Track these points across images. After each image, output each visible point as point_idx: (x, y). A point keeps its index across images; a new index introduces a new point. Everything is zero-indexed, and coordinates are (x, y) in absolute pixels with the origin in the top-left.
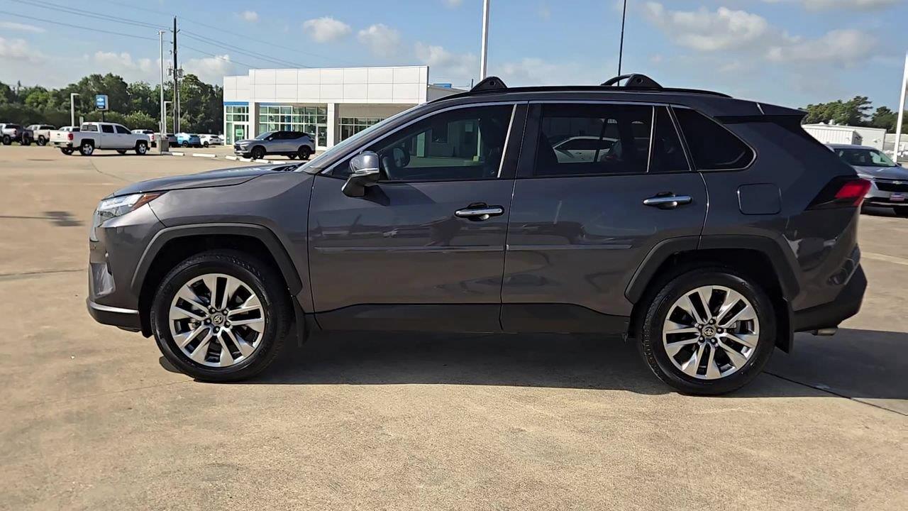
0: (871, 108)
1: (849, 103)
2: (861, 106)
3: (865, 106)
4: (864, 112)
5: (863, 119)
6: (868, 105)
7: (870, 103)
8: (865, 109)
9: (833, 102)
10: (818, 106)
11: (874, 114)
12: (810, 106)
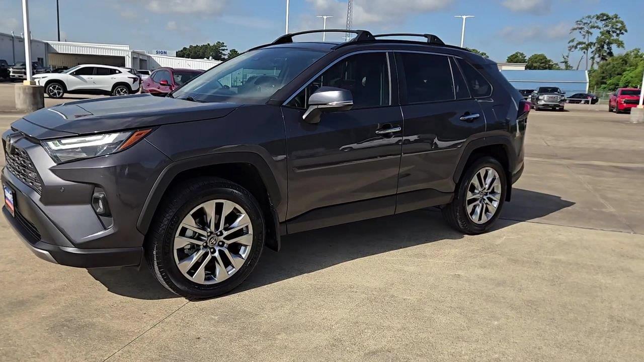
0: (227, 50)
1: (214, 45)
2: (221, 48)
3: (223, 48)
4: (223, 52)
5: (223, 57)
6: (225, 48)
7: (226, 46)
8: (223, 50)
9: (205, 44)
10: (196, 47)
11: (229, 53)
12: (191, 46)
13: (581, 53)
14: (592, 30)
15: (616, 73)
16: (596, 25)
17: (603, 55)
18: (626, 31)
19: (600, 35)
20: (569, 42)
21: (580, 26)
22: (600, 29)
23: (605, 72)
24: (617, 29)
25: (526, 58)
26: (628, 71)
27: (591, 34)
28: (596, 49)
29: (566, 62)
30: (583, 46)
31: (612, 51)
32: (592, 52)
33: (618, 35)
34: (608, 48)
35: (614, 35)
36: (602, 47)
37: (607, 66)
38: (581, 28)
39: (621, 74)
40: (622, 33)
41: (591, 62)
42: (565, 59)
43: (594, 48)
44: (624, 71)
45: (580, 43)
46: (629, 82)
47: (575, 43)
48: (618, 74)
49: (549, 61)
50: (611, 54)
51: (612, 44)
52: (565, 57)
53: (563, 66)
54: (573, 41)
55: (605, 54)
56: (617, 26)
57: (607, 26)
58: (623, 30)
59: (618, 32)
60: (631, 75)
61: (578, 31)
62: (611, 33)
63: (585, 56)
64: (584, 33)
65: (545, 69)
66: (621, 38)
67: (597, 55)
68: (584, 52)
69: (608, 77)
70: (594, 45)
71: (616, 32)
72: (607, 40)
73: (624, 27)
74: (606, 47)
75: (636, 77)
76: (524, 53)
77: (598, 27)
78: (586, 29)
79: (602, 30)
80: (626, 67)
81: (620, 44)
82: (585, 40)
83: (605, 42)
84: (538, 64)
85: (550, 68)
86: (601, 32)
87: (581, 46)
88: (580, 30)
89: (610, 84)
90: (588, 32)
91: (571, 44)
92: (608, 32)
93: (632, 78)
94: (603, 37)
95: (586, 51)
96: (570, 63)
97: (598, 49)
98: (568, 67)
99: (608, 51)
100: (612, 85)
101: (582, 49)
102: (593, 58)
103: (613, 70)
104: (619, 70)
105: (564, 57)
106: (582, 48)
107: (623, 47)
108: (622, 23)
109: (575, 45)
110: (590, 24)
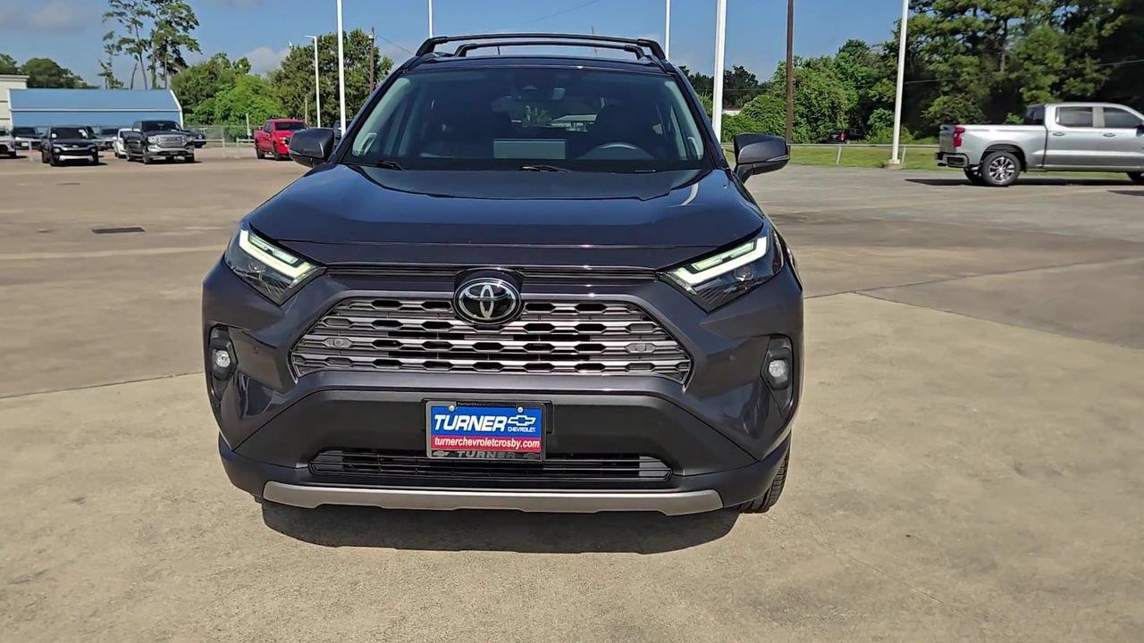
13: (131, 58)
14: (141, 19)
15: (204, 93)
16: (145, 9)
17: (168, 63)
18: (197, 23)
19: (156, 29)
20: (105, 39)
21: (118, 11)
22: (153, 17)
23: (187, 93)
24: (181, 18)
25: (16, 66)
26: (223, 90)
27: (141, 25)
28: (155, 53)
29: (109, 75)
30: (132, 45)
31: (181, 56)
32: (149, 57)
33: (185, 29)
34: (174, 52)
35: (180, 28)
36: (164, 48)
37: (187, 82)
38: (121, 14)
39: (212, 96)
40: (192, 27)
41: (151, 74)
42: (106, 68)
43: (151, 51)
44: (216, 91)
45: (125, 41)
46: (229, 109)
47: (115, 41)
48: (209, 96)
49: (66, 71)
50: (180, 61)
51: (179, 44)
52: (106, 65)
53: (103, 81)
54: (110, 36)
55: (170, 61)
56: (182, 13)
57: (164, 13)
58: (190, 22)
59: (185, 24)
60: (228, 96)
61: (116, 18)
62: (173, 24)
63: (139, 63)
64: (129, 24)
65: (60, 86)
66: (192, 34)
67: (158, 64)
68: (136, 58)
69: (192, 101)
70: (150, 46)
71: (181, 24)
72: (171, 38)
73: (193, 15)
74: (169, 49)
75: (238, 101)
76: (11, 56)
77: (149, 14)
78: (130, 16)
79: (157, 19)
80: (217, 85)
81: (193, 46)
82: (132, 36)
83: (167, 42)
84: (46, 77)
85: (70, 84)
86: (156, 23)
87: (125, 46)
88: (120, 18)
89: (199, 113)
90: (135, 22)
91: (110, 42)
92: (169, 23)
93: (232, 102)
94: (162, 31)
95: (138, 55)
96: (115, 76)
97: (158, 52)
98: (114, 84)
99: (175, 56)
100: (203, 114)
101: (131, 51)
102: (153, 68)
103: (198, 88)
104: (208, 88)
105: (102, 65)
106: (130, 49)
107: (198, 50)
108: (188, 9)
109: (116, 44)
110: (136, 8)
